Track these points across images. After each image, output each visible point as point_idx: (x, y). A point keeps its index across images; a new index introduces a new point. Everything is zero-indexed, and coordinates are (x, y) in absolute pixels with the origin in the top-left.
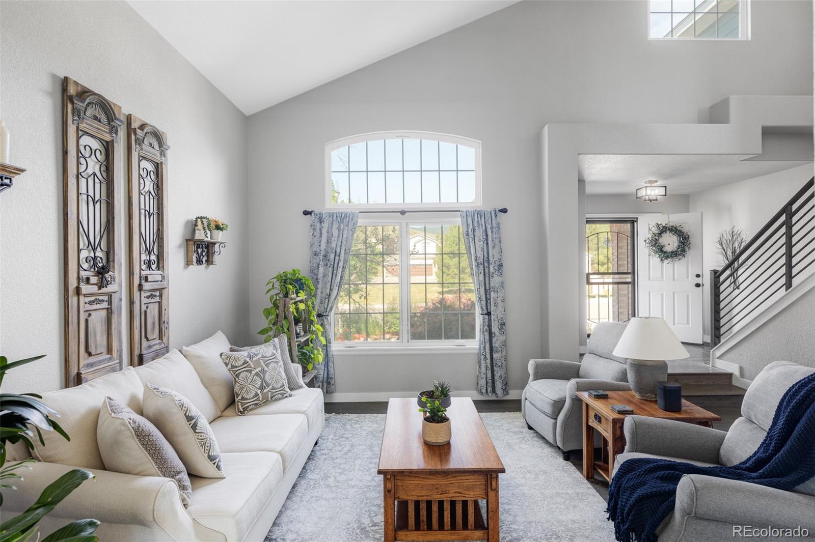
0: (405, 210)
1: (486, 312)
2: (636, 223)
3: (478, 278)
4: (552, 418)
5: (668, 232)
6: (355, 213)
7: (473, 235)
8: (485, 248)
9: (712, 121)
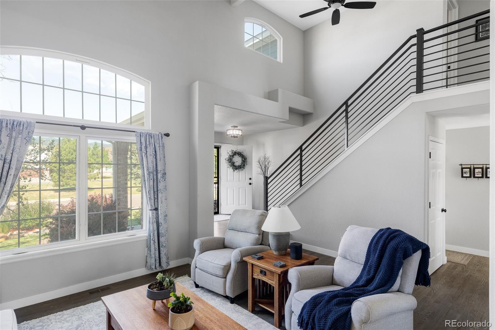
0: (85, 126)
1: (154, 208)
2: (220, 149)
3: (149, 183)
4: (222, 278)
5: (237, 155)
6: (31, 123)
7: (145, 151)
8: (154, 161)
9: (269, 98)
